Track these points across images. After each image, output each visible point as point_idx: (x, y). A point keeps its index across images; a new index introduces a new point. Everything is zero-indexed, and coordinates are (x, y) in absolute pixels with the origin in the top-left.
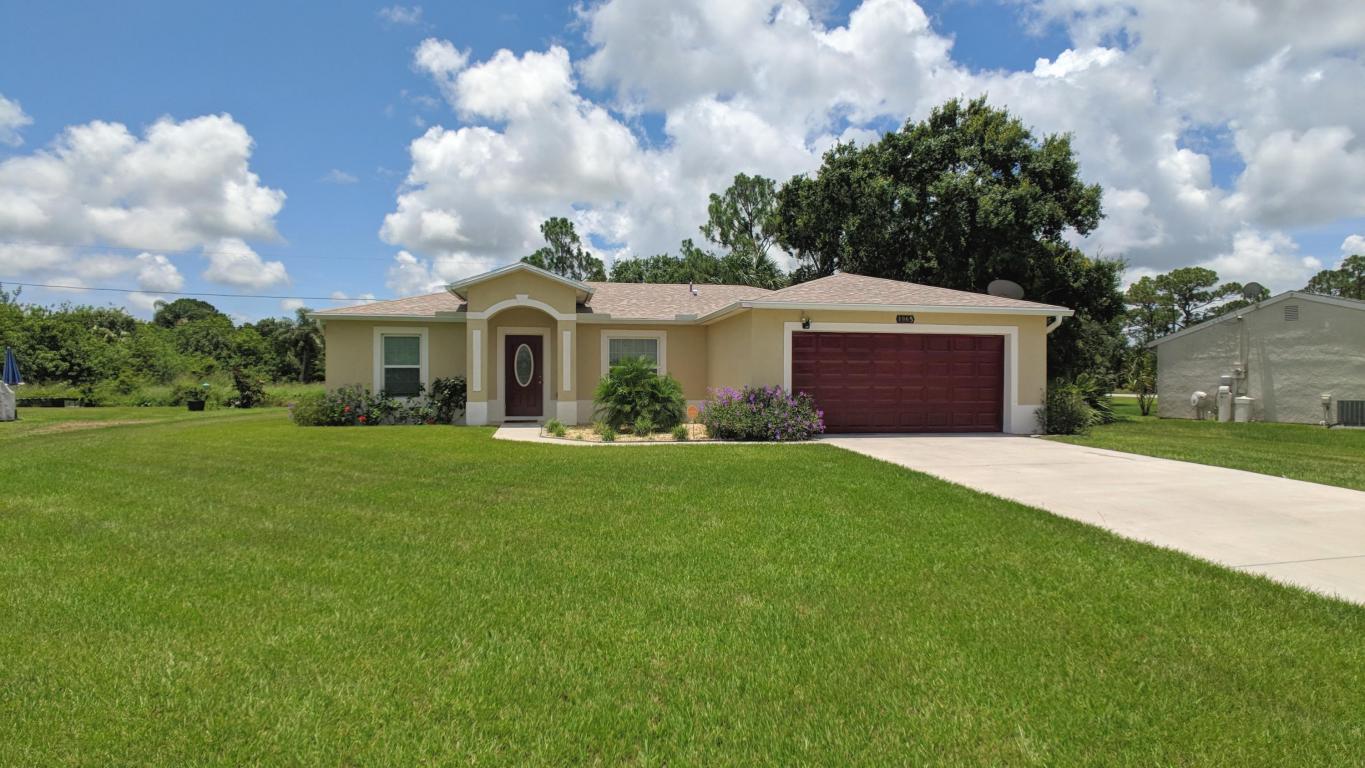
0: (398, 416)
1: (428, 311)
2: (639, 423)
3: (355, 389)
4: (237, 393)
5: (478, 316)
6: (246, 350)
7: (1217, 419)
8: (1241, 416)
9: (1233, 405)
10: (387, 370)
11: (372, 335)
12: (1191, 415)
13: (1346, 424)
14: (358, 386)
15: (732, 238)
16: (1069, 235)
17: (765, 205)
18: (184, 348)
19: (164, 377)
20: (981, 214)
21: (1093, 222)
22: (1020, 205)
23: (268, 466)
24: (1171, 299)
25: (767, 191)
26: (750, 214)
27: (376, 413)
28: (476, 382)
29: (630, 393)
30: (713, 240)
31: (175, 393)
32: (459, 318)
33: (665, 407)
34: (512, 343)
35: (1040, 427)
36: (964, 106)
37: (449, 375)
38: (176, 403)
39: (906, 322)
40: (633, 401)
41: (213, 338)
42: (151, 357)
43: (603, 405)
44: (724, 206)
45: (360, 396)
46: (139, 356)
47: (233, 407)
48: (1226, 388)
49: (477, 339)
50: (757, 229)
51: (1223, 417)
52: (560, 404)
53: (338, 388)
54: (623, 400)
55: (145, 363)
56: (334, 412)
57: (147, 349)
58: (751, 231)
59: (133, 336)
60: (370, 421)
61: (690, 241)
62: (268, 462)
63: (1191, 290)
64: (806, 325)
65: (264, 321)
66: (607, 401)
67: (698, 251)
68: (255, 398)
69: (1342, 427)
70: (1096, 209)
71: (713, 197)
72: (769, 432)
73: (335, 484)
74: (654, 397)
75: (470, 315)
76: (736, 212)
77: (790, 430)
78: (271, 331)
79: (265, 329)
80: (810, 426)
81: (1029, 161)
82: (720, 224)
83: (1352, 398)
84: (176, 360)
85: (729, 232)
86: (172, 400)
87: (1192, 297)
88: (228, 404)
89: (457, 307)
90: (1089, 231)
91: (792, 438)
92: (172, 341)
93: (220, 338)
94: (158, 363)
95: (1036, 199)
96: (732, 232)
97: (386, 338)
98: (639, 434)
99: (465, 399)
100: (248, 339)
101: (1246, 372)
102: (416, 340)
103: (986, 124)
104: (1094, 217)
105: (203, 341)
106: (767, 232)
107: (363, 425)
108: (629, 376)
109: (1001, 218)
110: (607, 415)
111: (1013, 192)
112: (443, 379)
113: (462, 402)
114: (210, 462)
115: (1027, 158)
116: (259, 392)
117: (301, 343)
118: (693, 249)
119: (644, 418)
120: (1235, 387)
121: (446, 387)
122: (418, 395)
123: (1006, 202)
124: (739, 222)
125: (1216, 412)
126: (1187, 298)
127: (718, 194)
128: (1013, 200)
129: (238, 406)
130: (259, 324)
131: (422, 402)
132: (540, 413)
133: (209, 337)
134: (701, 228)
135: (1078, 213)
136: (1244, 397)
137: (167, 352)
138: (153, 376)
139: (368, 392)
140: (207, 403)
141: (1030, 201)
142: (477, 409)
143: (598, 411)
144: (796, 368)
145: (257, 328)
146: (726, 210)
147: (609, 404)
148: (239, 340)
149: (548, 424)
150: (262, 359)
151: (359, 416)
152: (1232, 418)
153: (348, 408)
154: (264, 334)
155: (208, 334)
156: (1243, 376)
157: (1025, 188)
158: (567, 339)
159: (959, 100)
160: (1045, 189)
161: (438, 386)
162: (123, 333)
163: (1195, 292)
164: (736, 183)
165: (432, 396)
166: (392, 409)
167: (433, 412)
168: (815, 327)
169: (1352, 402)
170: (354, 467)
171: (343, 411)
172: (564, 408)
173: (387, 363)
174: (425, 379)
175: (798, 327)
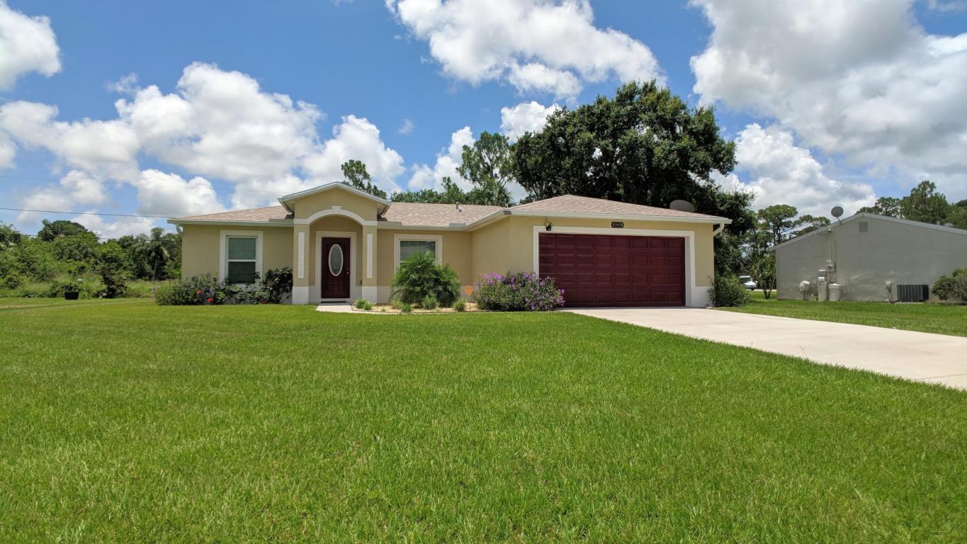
0: (238, 298)
1: (264, 219)
2: (427, 300)
3: (205, 277)
4: (105, 287)
5: (303, 222)
6: (109, 258)
7: (817, 299)
8: (834, 298)
9: (828, 290)
10: (230, 263)
11: (219, 234)
12: (799, 298)
13: (903, 301)
14: (209, 275)
15: (479, 177)
16: (714, 174)
17: (502, 154)
18: (60, 256)
19: (43, 277)
20: (655, 159)
21: (730, 167)
22: (683, 153)
23: (141, 329)
24: (768, 225)
25: (503, 144)
26: (491, 160)
27: (222, 295)
28: (300, 272)
29: (419, 278)
30: (466, 177)
31: (53, 288)
32: (288, 223)
33: (445, 289)
34: (327, 243)
35: (711, 302)
36: (641, 86)
37: (278, 267)
38: (54, 295)
39: (618, 227)
40: (422, 284)
41: (83, 248)
42: (33, 262)
43: (400, 288)
44: (473, 154)
45: (209, 282)
46: (24, 261)
47: (101, 297)
48: (823, 278)
49: (301, 239)
50: (496, 171)
51: (822, 298)
52: (364, 289)
53: (192, 276)
54: (414, 283)
55: (28, 266)
56: (188, 295)
57: (31, 256)
58: (492, 172)
59: (19, 246)
60: (216, 302)
61: (449, 179)
62: (142, 326)
63: (780, 220)
64: (549, 228)
65: (125, 237)
66: (403, 285)
67: (454, 185)
68: (119, 291)
69: (900, 303)
70: (732, 158)
71: (465, 147)
72: (526, 305)
73: (201, 339)
74: (437, 281)
75: (296, 221)
76: (481, 159)
77: (541, 303)
78: (130, 245)
79: (125, 243)
80: (555, 301)
81: (688, 123)
82: (471, 167)
83: (906, 284)
84: (53, 265)
85: (476, 172)
86: (49, 293)
87: (781, 224)
88: (97, 296)
89: (285, 216)
90: (728, 173)
91: (542, 309)
92: (50, 251)
93: (89, 249)
94: (39, 268)
95: (694, 150)
96: (478, 172)
97: (230, 239)
98: (427, 308)
99: (291, 285)
100: (110, 250)
101: (835, 267)
102: (253, 241)
103: (659, 98)
104: (731, 164)
105: (76, 251)
106: (503, 173)
107: (211, 304)
108: (419, 267)
109: (669, 163)
110: (402, 294)
111: (678, 145)
112: (273, 269)
113: (288, 288)
114: (92, 327)
115: (687, 121)
116: (123, 286)
117: (153, 254)
118: (451, 184)
119: (430, 296)
120: (828, 278)
121: (276, 276)
122: (254, 282)
123: (673, 151)
124: (484, 165)
125: (816, 295)
126: (779, 225)
127: (469, 146)
128: (678, 150)
129: (106, 297)
130: (121, 239)
131: (257, 287)
132: (348, 296)
133: (80, 248)
134: (457, 169)
135: (721, 159)
136: (835, 284)
137: (45, 257)
138: (34, 277)
139: (215, 280)
140: (80, 295)
141: (690, 150)
142: (301, 292)
143: (396, 293)
144: (542, 260)
145: (119, 243)
146: (474, 157)
147: (403, 288)
148: (104, 251)
149: (356, 302)
150: (122, 265)
151: (207, 299)
152: (828, 298)
153: (199, 292)
154: (124, 247)
155: (79, 246)
156: (833, 270)
157: (686, 142)
158: (370, 240)
159: (637, 83)
160: (699, 143)
161: (270, 275)
162: (11, 244)
163: (783, 221)
164: (482, 138)
165: (265, 283)
166: (234, 293)
167: (266, 295)
168: (555, 230)
169: (907, 286)
170: (214, 329)
171: (195, 294)
172: (368, 292)
173: (229, 258)
174: (260, 269)
175: (543, 230)
